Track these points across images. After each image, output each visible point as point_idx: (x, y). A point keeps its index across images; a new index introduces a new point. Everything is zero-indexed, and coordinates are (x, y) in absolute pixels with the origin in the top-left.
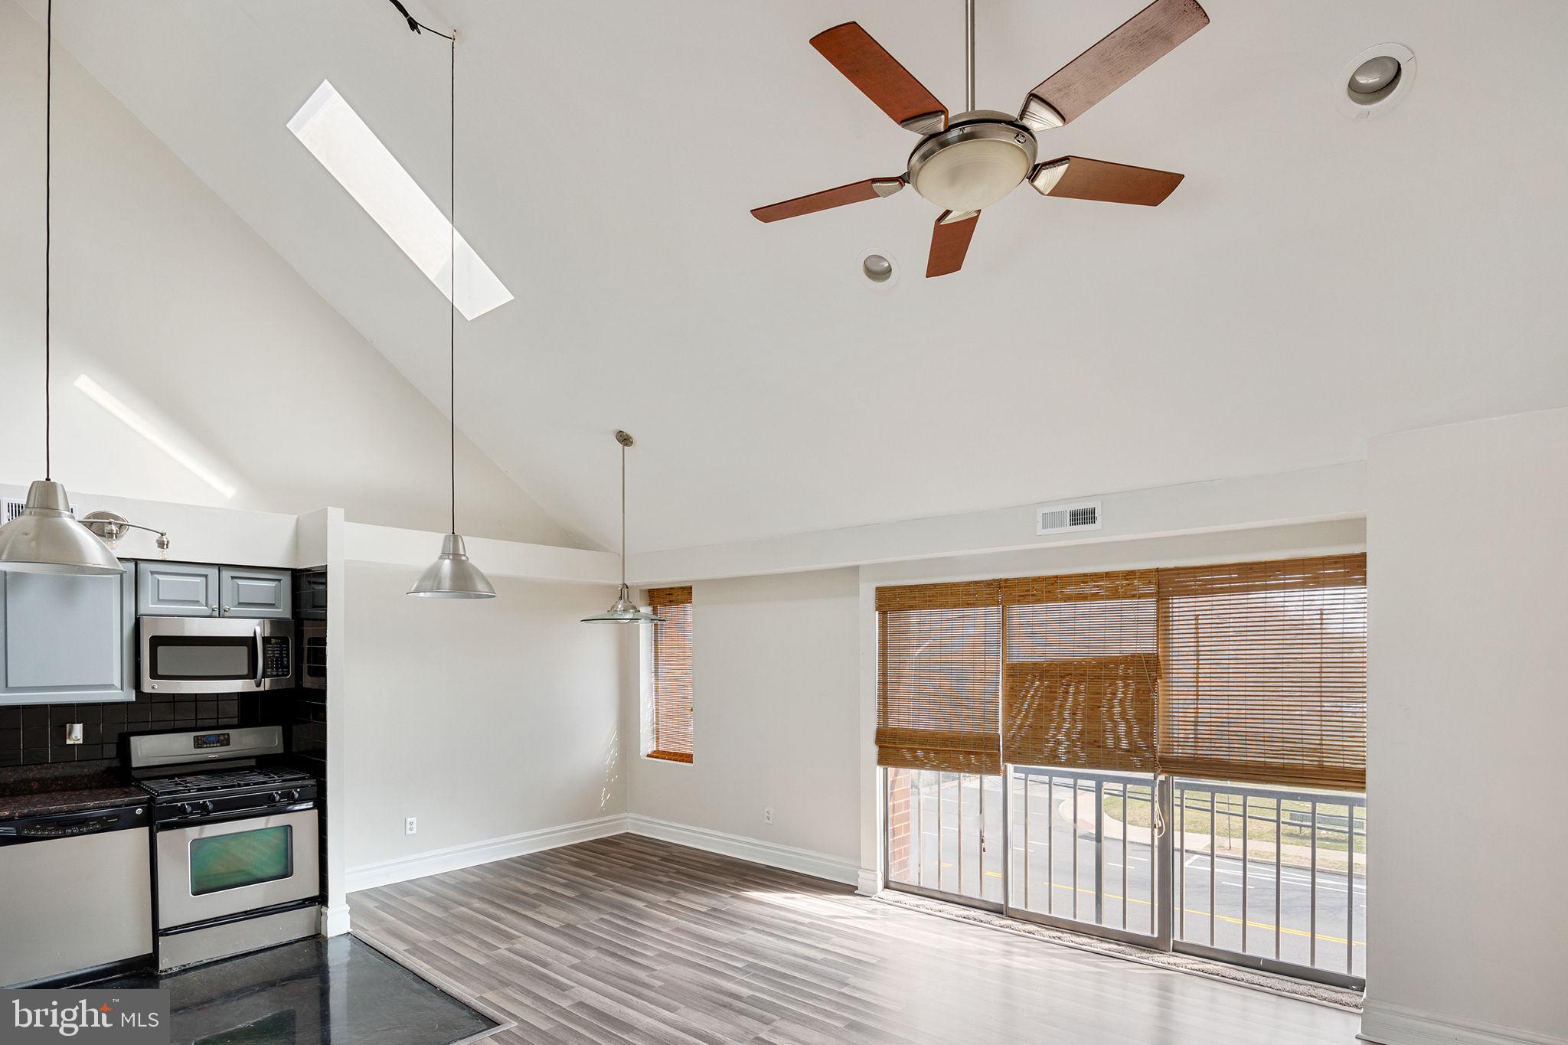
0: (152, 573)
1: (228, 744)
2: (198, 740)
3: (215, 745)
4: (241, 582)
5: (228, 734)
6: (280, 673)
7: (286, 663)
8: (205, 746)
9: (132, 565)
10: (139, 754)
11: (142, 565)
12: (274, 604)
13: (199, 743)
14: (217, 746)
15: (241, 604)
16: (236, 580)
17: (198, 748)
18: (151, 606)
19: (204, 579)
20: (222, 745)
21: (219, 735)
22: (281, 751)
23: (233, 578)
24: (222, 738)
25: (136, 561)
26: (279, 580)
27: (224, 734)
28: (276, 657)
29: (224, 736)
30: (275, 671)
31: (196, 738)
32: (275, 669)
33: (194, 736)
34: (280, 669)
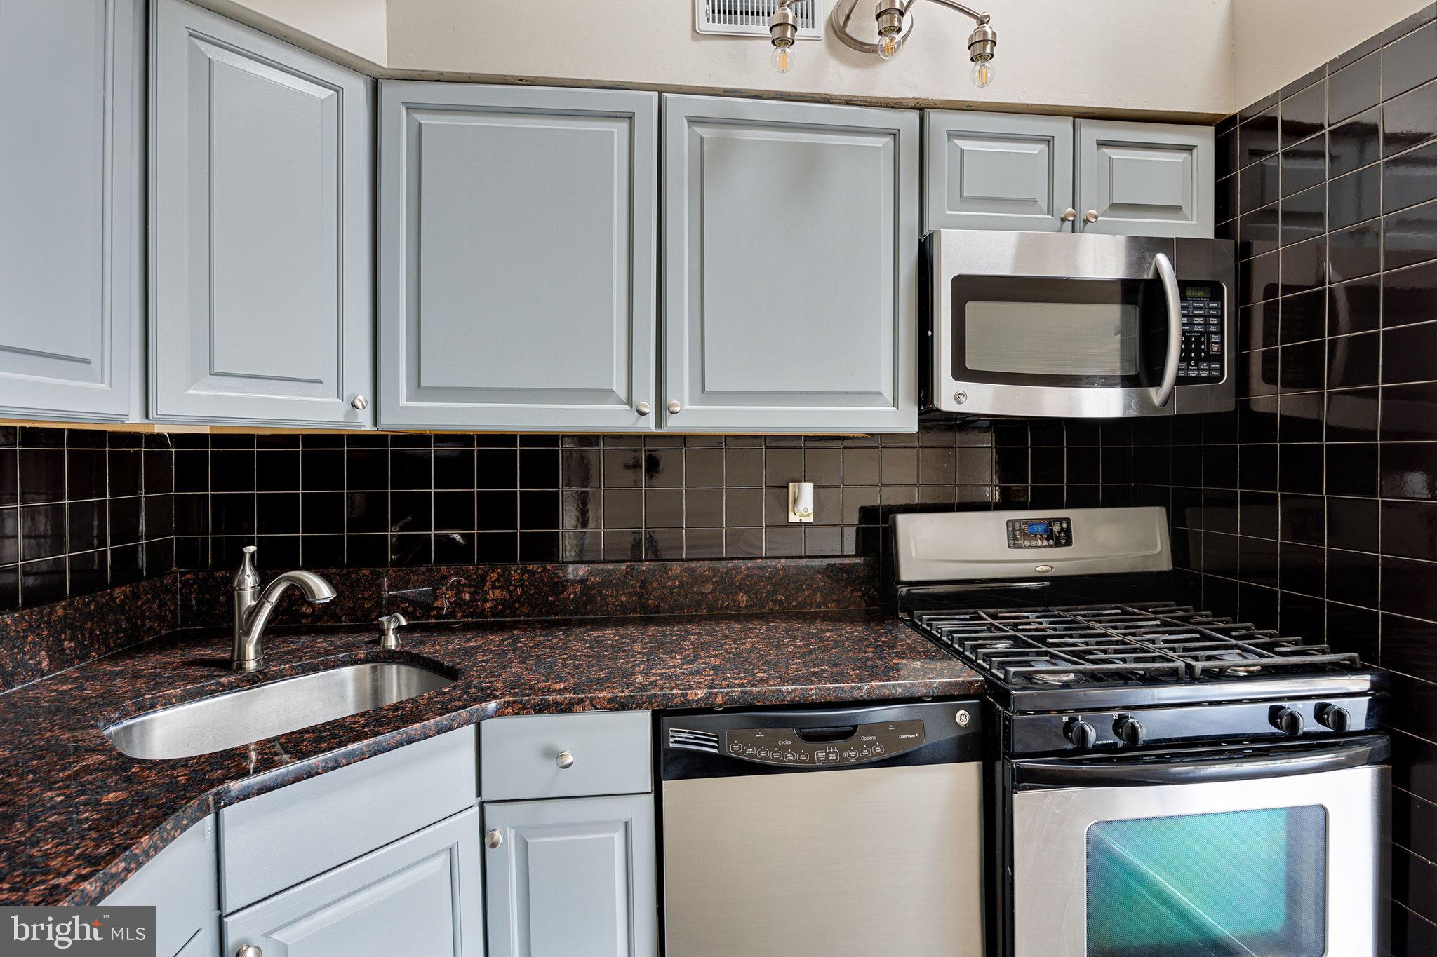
0: (952, 135)
1: (1069, 543)
2: (1014, 529)
3: (1047, 544)
4: (1115, 153)
5: (1068, 520)
6: (1204, 374)
7: (1215, 347)
8: (1029, 544)
9: (915, 115)
10: (914, 555)
11: (933, 117)
12: (1183, 210)
13: (1016, 535)
14: (1050, 548)
16: (1107, 151)
17: (1016, 547)
18: (948, 212)
19: (1043, 147)
20: (1058, 544)
21: (1051, 522)
22: (1165, 564)
23: (1102, 144)
24: (1057, 527)
25: (920, 108)
26: (1189, 149)
27: (1060, 521)
28: (1198, 332)
29: (1061, 524)
30: (1194, 367)
31: (1010, 525)
32: (1193, 363)
33: (1008, 521)
34: (1204, 362)
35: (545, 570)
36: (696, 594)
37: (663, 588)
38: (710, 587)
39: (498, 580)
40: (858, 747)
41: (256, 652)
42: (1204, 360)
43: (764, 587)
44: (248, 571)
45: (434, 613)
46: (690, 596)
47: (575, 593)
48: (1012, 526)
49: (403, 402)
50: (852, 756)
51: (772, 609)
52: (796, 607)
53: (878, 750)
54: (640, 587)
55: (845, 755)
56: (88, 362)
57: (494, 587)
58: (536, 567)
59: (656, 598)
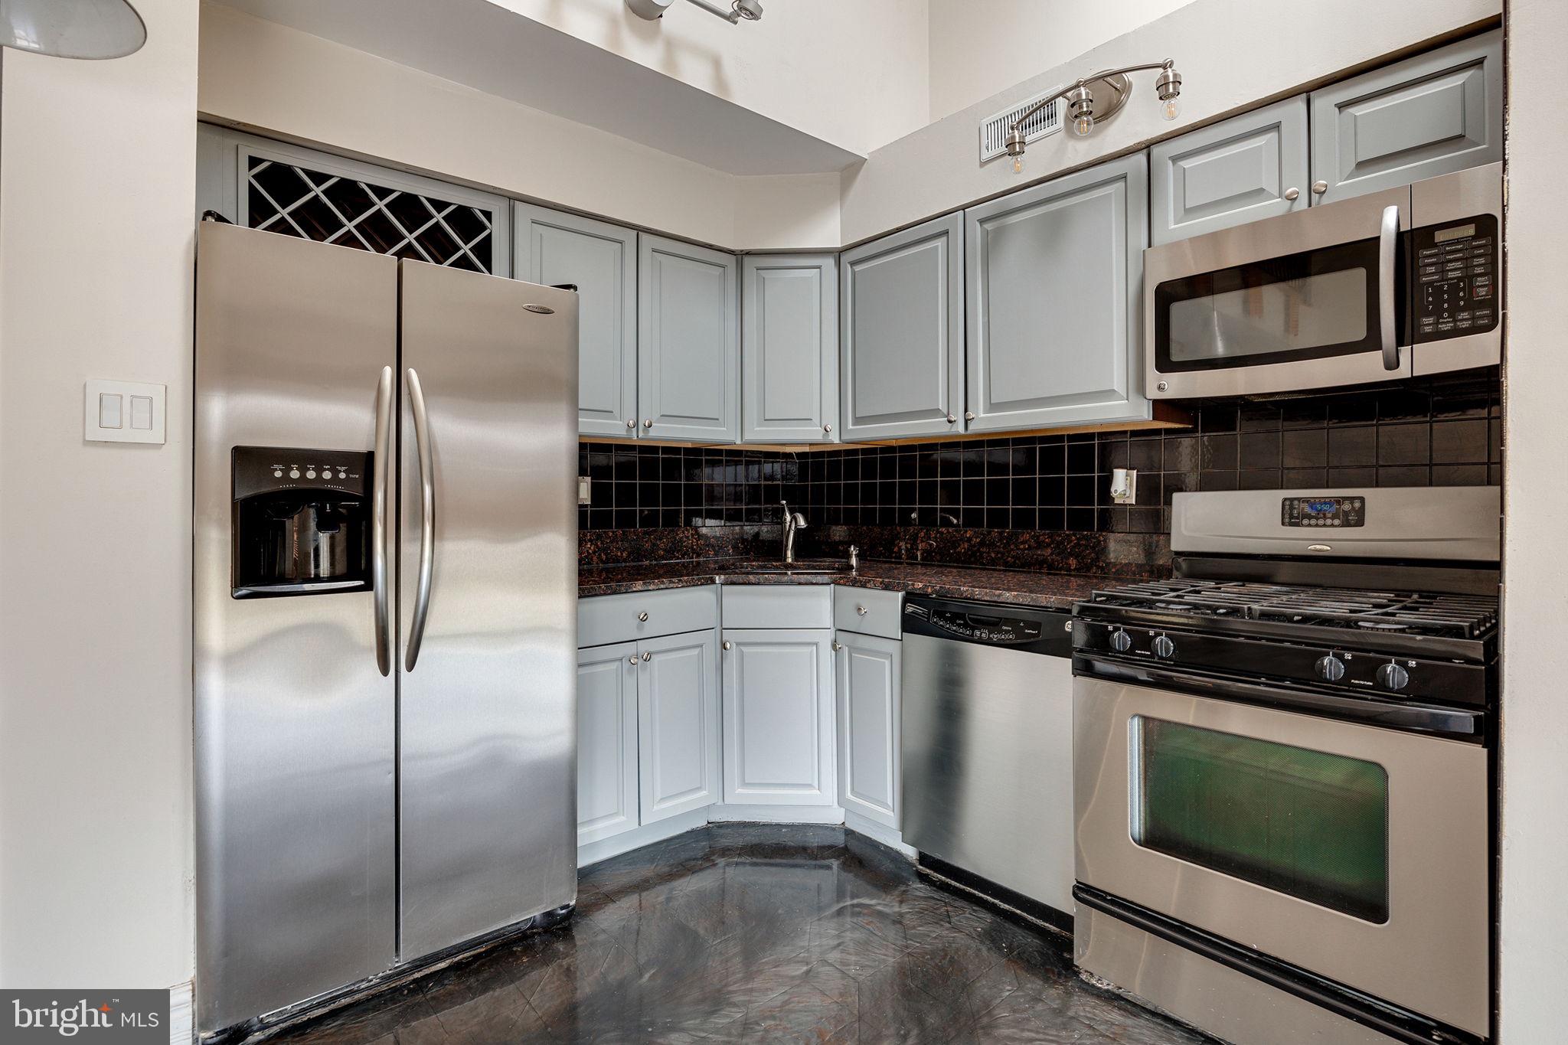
0: (1174, 159)
1: (1360, 523)
2: (1292, 507)
3: (1329, 522)
4: (1359, 111)
5: (1362, 500)
6: (1466, 324)
7: (1485, 292)
8: (1306, 522)
9: (1141, 157)
11: (1159, 150)
12: (1461, 137)
13: (1291, 516)
14: (1332, 525)
15: (1363, 165)
16: (1350, 111)
17: (1291, 524)
19: (1273, 135)
20: (1346, 524)
21: (1339, 501)
23: (1342, 106)
24: (1347, 507)
25: (1149, 147)
27: (1352, 499)
28: (1452, 279)
29: (1352, 503)
30: (1448, 320)
31: (1288, 503)
32: (1446, 315)
33: (1285, 499)
34: (1463, 311)
35: (948, 532)
36: (1039, 555)
37: (1018, 549)
38: (1049, 551)
39: (924, 537)
40: (1000, 632)
41: (792, 554)
42: (1463, 309)
43: (1090, 554)
44: (788, 514)
45: (894, 555)
46: (1035, 556)
47: (964, 548)
48: (1288, 506)
49: (850, 427)
50: (995, 637)
51: (1095, 573)
52: (1114, 573)
53: (1011, 637)
54: (1003, 548)
55: (991, 636)
56: (717, 419)
57: (922, 541)
58: (944, 529)
59: (1013, 557)
